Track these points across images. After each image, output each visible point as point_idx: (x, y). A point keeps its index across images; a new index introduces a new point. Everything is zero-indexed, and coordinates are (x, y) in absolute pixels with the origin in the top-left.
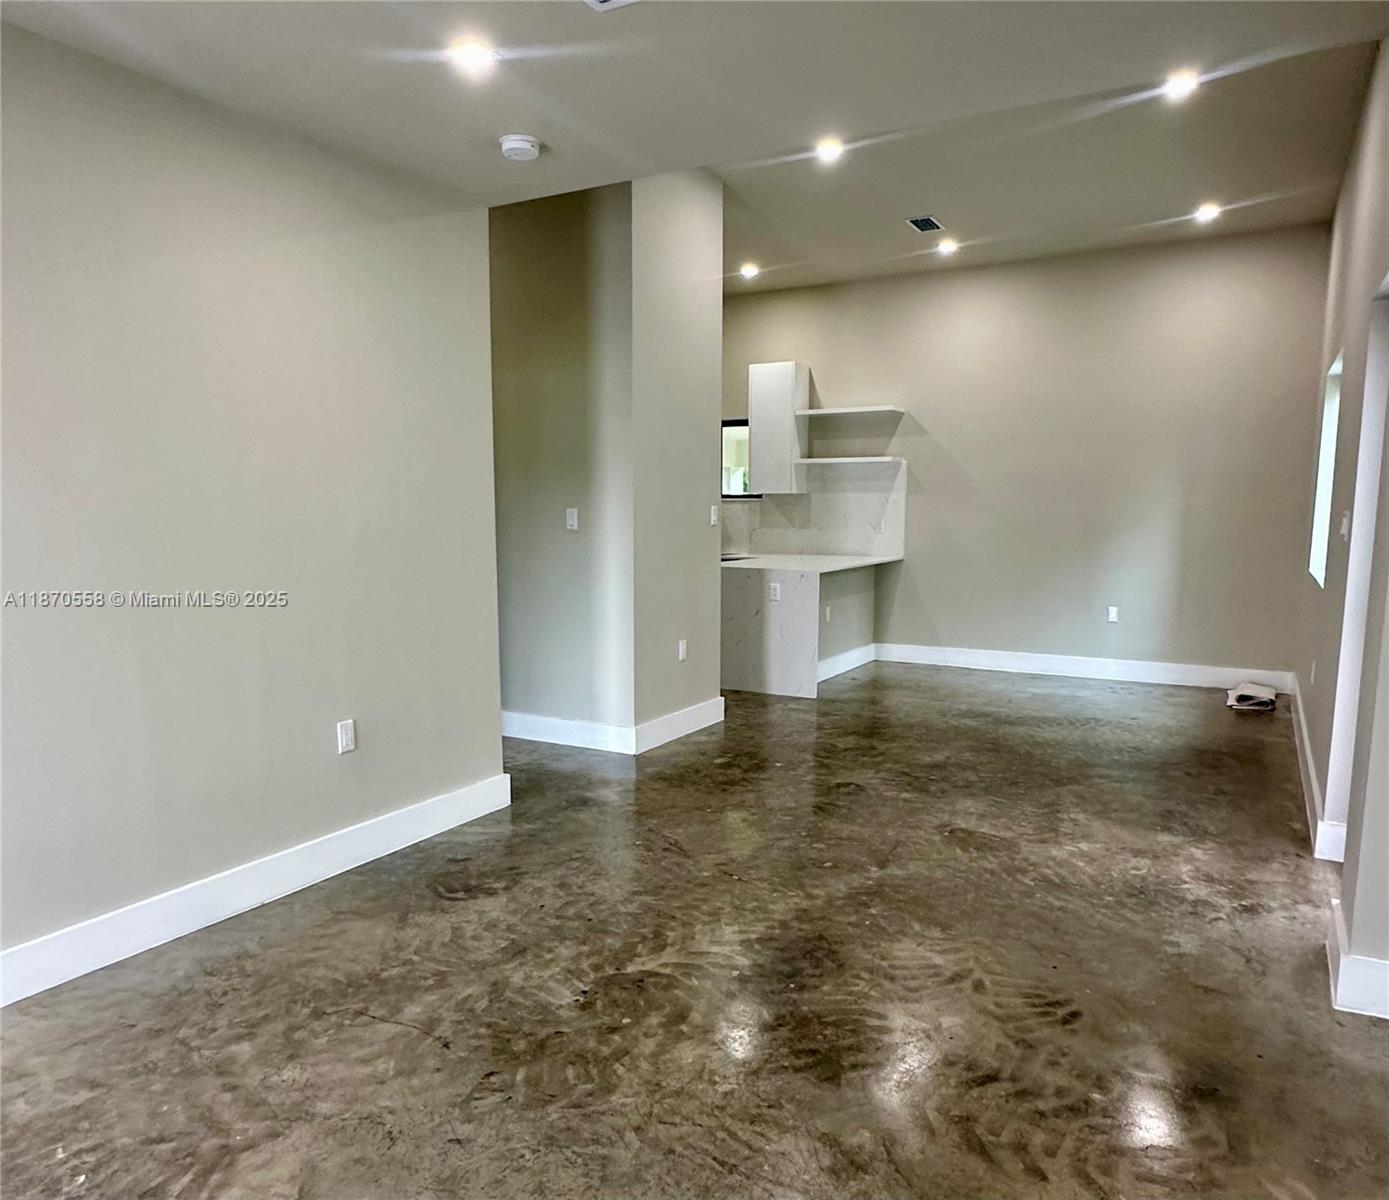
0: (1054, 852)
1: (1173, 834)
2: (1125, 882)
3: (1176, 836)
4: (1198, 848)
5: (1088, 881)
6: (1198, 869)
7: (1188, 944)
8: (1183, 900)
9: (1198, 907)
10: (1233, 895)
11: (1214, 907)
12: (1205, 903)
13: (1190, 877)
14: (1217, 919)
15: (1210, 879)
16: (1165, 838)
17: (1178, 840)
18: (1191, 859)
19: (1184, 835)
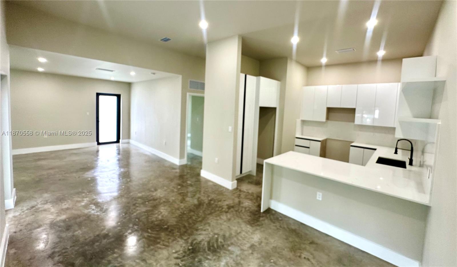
0: (88, 199)
1: (61, 220)
2: (65, 200)
3: (60, 220)
4: (51, 219)
5: (74, 197)
6: (49, 211)
7: (46, 195)
8: (50, 202)
9: (46, 202)
10: (38, 209)
11: (42, 204)
12: (45, 204)
13: (50, 208)
14: (41, 202)
15: (45, 210)
16: (63, 217)
17: (59, 219)
18: (52, 214)
19: (57, 222)
